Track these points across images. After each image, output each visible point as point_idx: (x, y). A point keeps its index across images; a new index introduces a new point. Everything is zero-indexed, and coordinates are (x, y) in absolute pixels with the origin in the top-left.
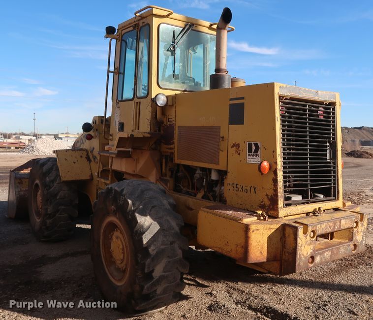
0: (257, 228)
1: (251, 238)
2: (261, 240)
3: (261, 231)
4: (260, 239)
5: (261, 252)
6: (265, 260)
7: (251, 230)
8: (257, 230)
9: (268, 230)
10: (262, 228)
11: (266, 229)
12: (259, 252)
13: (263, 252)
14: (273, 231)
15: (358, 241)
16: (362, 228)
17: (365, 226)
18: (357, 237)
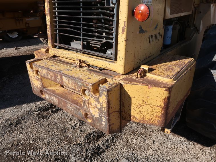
15: (92, 114)
16: (97, 103)
17: (102, 104)
18: (90, 110)
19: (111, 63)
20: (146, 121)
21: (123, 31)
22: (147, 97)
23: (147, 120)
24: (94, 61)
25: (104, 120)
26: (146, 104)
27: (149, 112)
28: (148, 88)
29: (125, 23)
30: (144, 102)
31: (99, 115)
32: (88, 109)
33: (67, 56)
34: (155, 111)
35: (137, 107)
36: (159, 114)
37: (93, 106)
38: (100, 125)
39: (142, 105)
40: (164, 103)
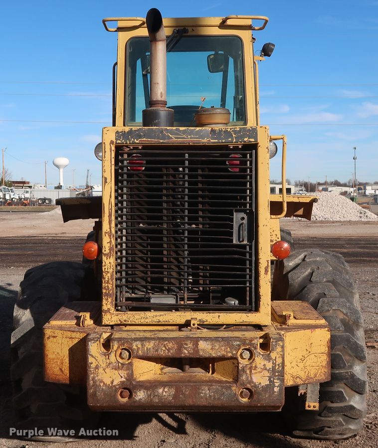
0: (53, 335)
1: (46, 347)
2: (60, 352)
3: (59, 339)
4: (58, 350)
5: (61, 370)
6: (68, 382)
7: (47, 336)
8: (54, 337)
9: (68, 339)
10: (60, 335)
11: (66, 338)
12: (58, 368)
13: (63, 369)
14: (76, 341)
15: (257, 384)
16: (266, 362)
17: (275, 360)
18: (253, 378)
19: (249, 315)
20: (311, 378)
21: (266, 271)
22: (311, 344)
23: (312, 376)
24: (219, 316)
25: (277, 385)
26: (310, 353)
27: (313, 364)
28: (311, 332)
29: (268, 262)
30: (308, 352)
31: (269, 380)
32: (249, 379)
33: (155, 320)
34: (319, 360)
35: (301, 361)
36: (324, 363)
37: (259, 370)
38: (270, 396)
39: (306, 356)
40: (328, 347)
